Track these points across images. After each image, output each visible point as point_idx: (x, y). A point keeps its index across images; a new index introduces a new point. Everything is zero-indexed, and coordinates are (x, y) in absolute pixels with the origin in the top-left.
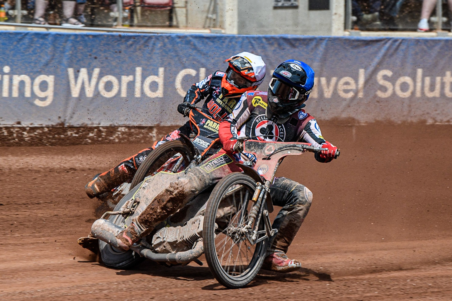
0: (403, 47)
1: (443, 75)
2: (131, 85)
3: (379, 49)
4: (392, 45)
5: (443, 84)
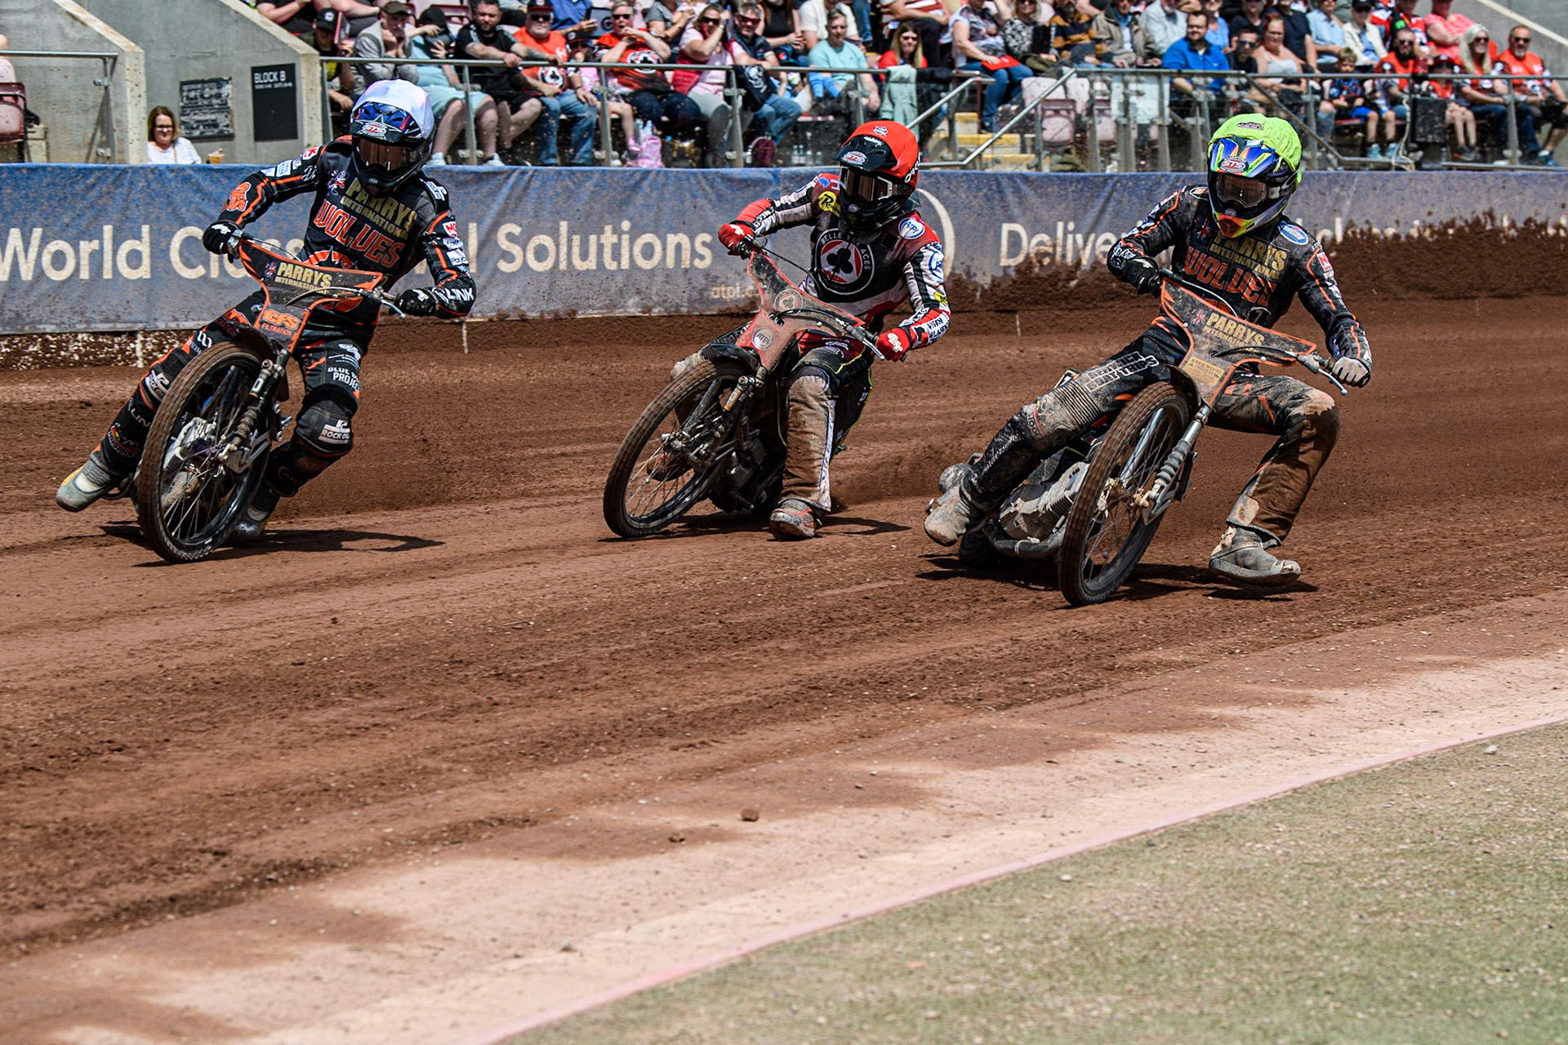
0: (535, 184)
1: (600, 232)
2: (96, 257)
3: (500, 187)
4: (518, 179)
5: (600, 247)
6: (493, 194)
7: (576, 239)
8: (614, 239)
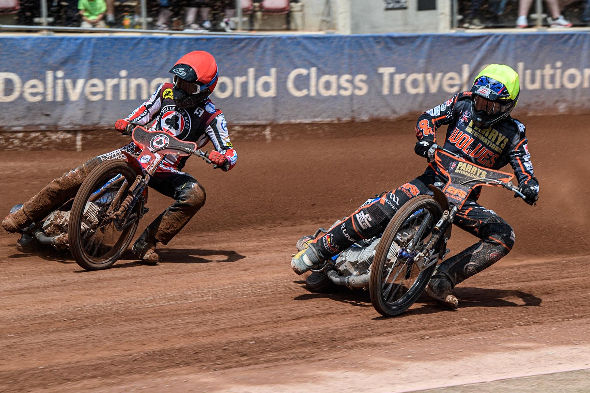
0: (504, 42)
1: (542, 68)
2: (244, 86)
3: (483, 44)
4: (494, 40)
5: (543, 77)
6: (478, 48)
7: (528, 72)
8: (551, 72)
